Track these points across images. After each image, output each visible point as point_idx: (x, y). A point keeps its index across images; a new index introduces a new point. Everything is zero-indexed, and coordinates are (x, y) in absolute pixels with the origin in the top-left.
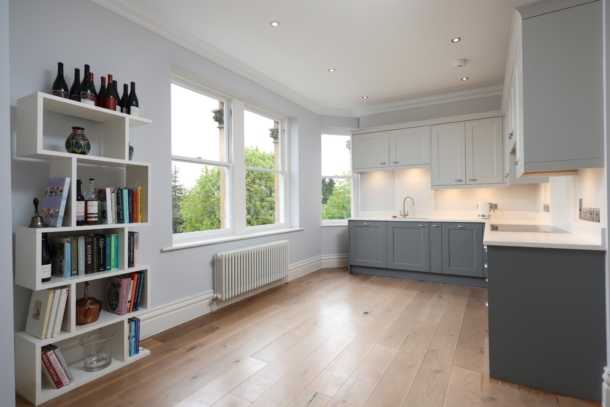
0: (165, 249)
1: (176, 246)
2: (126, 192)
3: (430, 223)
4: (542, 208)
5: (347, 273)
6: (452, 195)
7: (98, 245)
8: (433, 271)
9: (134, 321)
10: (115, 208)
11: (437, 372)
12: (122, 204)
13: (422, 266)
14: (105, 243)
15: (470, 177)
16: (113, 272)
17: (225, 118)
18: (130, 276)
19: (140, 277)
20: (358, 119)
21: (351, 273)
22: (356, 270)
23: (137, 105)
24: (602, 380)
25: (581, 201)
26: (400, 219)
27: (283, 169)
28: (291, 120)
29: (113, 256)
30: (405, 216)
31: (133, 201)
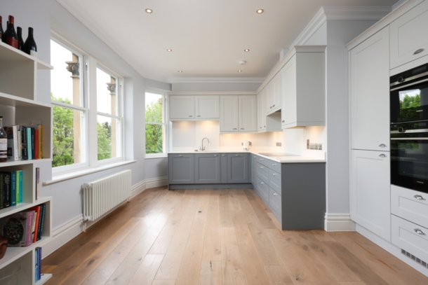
0: (47, 182)
1: (55, 179)
2: (29, 130)
3: (221, 154)
4: (275, 144)
5: (167, 190)
6: (229, 138)
7: (4, 182)
8: (222, 182)
9: (39, 250)
10: (20, 146)
11: (260, 233)
12: (27, 142)
13: (216, 180)
14: (10, 179)
15: (240, 127)
16: (18, 208)
17: (80, 70)
18: (34, 208)
19: (43, 209)
20: (171, 85)
21: (170, 190)
22: (173, 187)
23: (36, 51)
24: (324, 219)
25: (308, 141)
26: (200, 152)
27: (120, 115)
28: (126, 79)
29: (18, 192)
30: (203, 150)
31: (35, 138)
